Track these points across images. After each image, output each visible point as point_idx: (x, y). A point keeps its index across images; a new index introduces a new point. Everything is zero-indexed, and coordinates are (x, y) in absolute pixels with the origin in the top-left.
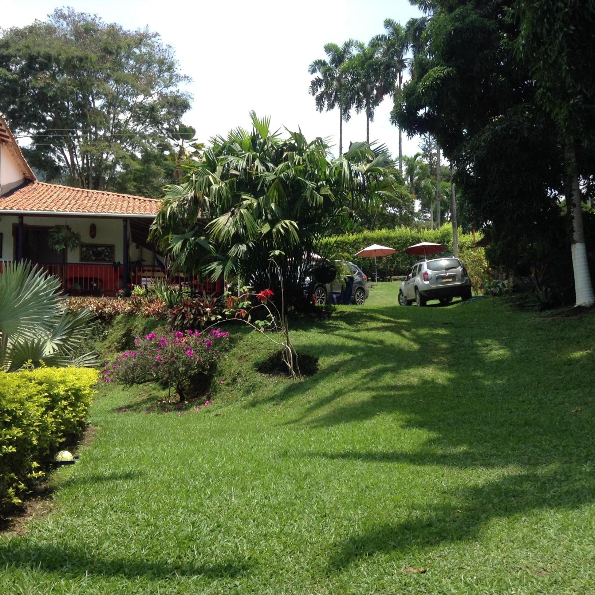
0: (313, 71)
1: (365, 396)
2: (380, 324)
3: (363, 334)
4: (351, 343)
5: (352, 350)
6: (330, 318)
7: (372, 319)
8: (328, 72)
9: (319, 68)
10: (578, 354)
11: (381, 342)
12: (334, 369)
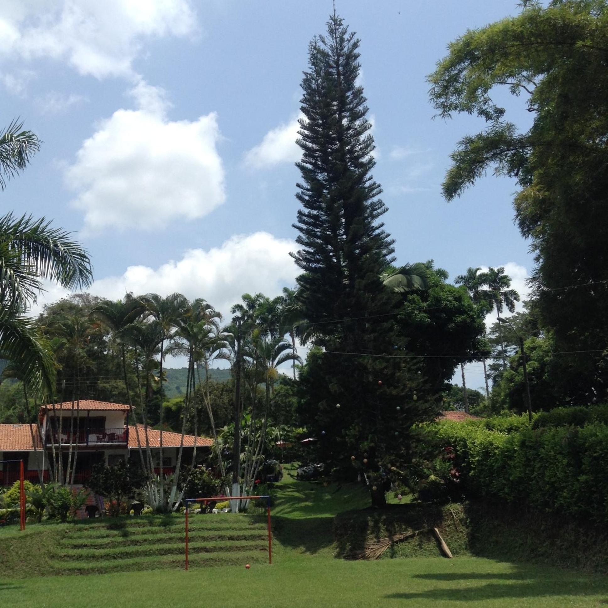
0: (234, 312)
1: (290, 510)
2: (292, 490)
3: (287, 493)
4: (284, 496)
5: (284, 498)
6: (274, 488)
7: (289, 488)
8: (245, 313)
9: (238, 310)
10: (345, 497)
11: (293, 496)
12: (280, 504)
